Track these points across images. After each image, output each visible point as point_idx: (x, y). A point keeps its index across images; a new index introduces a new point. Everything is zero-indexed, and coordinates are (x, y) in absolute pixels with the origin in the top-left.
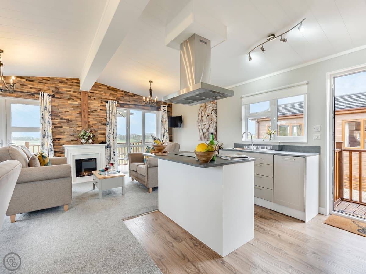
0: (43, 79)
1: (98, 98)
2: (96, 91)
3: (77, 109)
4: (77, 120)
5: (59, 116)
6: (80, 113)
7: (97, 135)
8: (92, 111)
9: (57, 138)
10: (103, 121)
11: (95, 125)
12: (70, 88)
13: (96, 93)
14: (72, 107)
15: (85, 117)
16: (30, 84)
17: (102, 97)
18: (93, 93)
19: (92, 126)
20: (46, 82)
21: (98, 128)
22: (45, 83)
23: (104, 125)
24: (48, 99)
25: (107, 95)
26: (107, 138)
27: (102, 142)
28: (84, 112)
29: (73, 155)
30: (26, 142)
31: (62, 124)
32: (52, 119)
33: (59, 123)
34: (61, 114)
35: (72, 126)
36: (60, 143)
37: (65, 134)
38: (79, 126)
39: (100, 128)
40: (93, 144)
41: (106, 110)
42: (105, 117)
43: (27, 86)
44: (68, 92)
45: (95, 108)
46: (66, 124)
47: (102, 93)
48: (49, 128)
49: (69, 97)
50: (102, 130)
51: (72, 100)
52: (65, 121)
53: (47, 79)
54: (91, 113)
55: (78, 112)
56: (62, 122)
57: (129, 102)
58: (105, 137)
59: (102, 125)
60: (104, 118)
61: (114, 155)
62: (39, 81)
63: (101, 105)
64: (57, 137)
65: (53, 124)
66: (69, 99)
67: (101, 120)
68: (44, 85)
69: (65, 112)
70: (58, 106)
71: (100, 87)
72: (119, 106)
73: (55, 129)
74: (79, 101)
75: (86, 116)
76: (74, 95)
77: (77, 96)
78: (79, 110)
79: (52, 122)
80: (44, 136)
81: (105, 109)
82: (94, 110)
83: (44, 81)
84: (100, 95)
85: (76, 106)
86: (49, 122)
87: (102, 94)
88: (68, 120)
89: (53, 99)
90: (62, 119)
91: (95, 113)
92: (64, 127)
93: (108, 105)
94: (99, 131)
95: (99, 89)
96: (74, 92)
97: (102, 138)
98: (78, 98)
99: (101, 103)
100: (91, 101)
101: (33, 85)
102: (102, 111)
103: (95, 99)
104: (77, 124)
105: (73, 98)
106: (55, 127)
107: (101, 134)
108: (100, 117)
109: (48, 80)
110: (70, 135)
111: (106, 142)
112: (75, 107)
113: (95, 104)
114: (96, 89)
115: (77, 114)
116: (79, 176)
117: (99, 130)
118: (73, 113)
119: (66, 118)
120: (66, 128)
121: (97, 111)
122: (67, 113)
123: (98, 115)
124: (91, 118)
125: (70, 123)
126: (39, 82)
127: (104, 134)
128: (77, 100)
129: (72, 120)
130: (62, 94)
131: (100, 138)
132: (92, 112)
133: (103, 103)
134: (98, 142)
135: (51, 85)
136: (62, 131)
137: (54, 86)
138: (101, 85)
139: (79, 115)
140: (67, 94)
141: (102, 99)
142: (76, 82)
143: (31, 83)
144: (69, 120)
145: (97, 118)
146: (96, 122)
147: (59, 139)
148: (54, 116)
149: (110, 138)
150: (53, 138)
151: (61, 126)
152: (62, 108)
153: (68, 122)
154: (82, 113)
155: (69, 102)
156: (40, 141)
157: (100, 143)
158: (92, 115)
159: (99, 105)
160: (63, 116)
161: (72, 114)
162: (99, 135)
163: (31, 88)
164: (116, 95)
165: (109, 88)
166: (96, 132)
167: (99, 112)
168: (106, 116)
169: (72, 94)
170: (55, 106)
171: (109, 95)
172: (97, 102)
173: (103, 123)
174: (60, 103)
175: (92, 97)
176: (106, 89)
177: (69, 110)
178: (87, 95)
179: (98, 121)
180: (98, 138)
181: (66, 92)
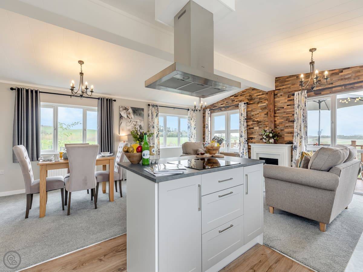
0: (243, 92)
3: (265, 110)
4: (265, 121)
5: (252, 118)
6: (267, 114)
8: (278, 109)
10: (291, 118)
11: (281, 123)
12: (260, 92)
13: (283, 89)
14: (261, 109)
15: (271, 116)
17: (290, 90)
18: (279, 89)
20: (245, 93)
21: (285, 127)
23: (292, 123)
24: (243, 106)
25: (295, 86)
26: (294, 138)
28: (270, 111)
29: (257, 153)
31: (254, 125)
32: (247, 122)
33: (252, 124)
34: (253, 117)
35: (261, 126)
36: (252, 142)
37: (256, 133)
39: (287, 126)
40: (276, 144)
41: (294, 105)
42: (293, 113)
43: (234, 101)
44: (259, 97)
45: (281, 105)
46: (256, 125)
47: (289, 86)
48: (244, 129)
49: (258, 101)
50: (290, 128)
51: (261, 103)
52: (256, 122)
54: (278, 111)
55: (266, 113)
56: (254, 124)
58: (293, 136)
59: (289, 123)
60: (292, 115)
63: (288, 100)
64: (250, 137)
65: (247, 126)
66: (258, 103)
67: (289, 116)
68: (243, 96)
69: (256, 115)
74: (267, 102)
76: (263, 98)
77: (265, 98)
78: (267, 111)
79: (247, 124)
80: (241, 136)
82: (280, 108)
84: (287, 89)
85: (264, 107)
86: (243, 124)
87: (289, 88)
88: (257, 121)
89: (248, 106)
90: (253, 121)
91: (282, 110)
92: (255, 128)
93: (296, 97)
94: (286, 130)
95: (286, 83)
96: (262, 94)
97: (290, 138)
98: (265, 100)
99: (288, 97)
100: (278, 99)
101: (238, 99)
102: (289, 107)
103: (281, 95)
104: (265, 124)
105: (261, 100)
106: (249, 128)
107: (288, 133)
108: (287, 114)
110: (260, 135)
113: (281, 101)
114: (283, 84)
115: (265, 114)
120: (256, 128)
121: (283, 108)
122: (257, 115)
123: (284, 112)
124: (277, 117)
125: (260, 124)
126: (241, 95)
127: (292, 133)
129: (261, 121)
131: (287, 138)
133: (290, 97)
135: (247, 95)
136: (253, 131)
137: (249, 95)
138: (288, 78)
140: (257, 98)
141: (289, 92)
143: (237, 97)
144: (259, 121)
145: (283, 116)
146: (283, 120)
147: (252, 138)
148: (249, 119)
150: (247, 137)
152: (254, 112)
153: (258, 124)
154: (269, 113)
155: (259, 105)
157: (286, 144)
158: (278, 113)
159: (286, 101)
160: (255, 118)
161: (261, 115)
162: (285, 135)
166: (283, 131)
167: (286, 109)
169: (261, 97)
170: (249, 111)
171: (299, 85)
172: (284, 98)
173: (290, 120)
174: (252, 108)
175: (278, 94)
176: (295, 79)
177: (258, 113)
178: (273, 93)
179: (286, 119)
180: (285, 138)
181: (257, 97)
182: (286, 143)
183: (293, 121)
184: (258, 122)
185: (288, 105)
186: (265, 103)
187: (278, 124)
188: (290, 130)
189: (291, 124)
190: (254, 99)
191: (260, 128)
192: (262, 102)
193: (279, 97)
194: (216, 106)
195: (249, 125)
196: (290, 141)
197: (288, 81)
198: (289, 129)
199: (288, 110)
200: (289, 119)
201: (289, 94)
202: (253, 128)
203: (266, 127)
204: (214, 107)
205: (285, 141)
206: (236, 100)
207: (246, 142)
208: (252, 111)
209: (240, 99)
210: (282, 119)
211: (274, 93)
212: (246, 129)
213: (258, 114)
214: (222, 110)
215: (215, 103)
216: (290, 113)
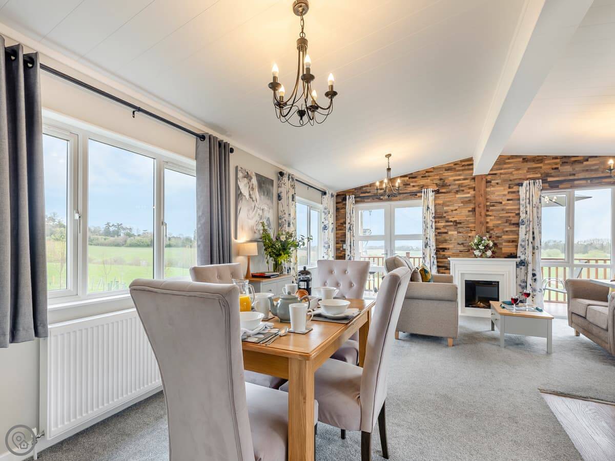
0: (427, 172)
1: (505, 181)
2: (501, 169)
3: (469, 204)
4: (468, 221)
5: (445, 217)
6: (474, 210)
7: (501, 244)
8: (492, 204)
9: (441, 249)
10: (513, 219)
11: (497, 226)
12: (460, 175)
13: (501, 174)
14: (462, 202)
15: (481, 215)
16: (412, 182)
17: (512, 178)
18: (495, 174)
19: (493, 229)
20: (430, 174)
21: (503, 232)
22: (429, 176)
23: (515, 226)
24: (431, 195)
25: (520, 172)
26: (520, 249)
27: (509, 254)
28: (479, 207)
29: (461, 274)
30: (407, 253)
31: (447, 228)
32: (436, 222)
33: (444, 227)
34: (447, 214)
35: (461, 230)
36: (444, 255)
37: (452, 242)
38: (471, 230)
39: (507, 231)
40: (493, 257)
41: (519, 199)
42: (517, 212)
43: (409, 184)
44: (457, 182)
45: (497, 198)
46: (453, 228)
47: (510, 170)
48: (431, 234)
49: (457, 189)
50: (511, 234)
51: (461, 192)
52: (452, 224)
53: (430, 170)
54: (491, 208)
55: (471, 209)
56: (448, 226)
57: (574, 175)
58: (517, 246)
59: (511, 226)
60: (514, 214)
61: (535, 280)
62: (422, 175)
63: (509, 192)
64: (441, 247)
65: (436, 229)
66: (457, 192)
67: (510, 217)
68: (428, 179)
69: (452, 211)
70: (444, 204)
72: (548, 188)
73: (439, 236)
74: (472, 192)
75: (483, 214)
76: (464, 185)
77: (469, 185)
78: (472, 206)
79: (435, 226)
80: (426, 245)
81: (517, 197)
82: (496, 202)
83: (427, 174)
84: (507, 175)
85: (467, 199)
86: (432, 226)
87: (511, 173)
88: (455, 221)
89: (437, 195)
90: (447, 221)
91: (499, 207)
92: (450, 233)
93: (522, 190)
94: (505, 237)
95: (505, 166)
96: (464, 179)
97: (512, 249)
98: (470, 188)
99: (509, 188)
100: (492, 189)
101: (415, 182)
102: (511, 202)
103: (497, 183)
104: (468, 227)
105: (463, 189)
106: (439, 233)
107: (509, 242)
108: (507, 213)
109: (431, 172)
110: (459, 244)
111: (518, 256)
112: (466, 202)
113: (498, 192)
114: (501, 166)
115: (469, 211)
116: (471, 306)
117: (504, 235)
118: (463, 211)
119: (453, 219)
120: (453, 233)
121: (501, 203)
122: (454, 212)
123: (503, 210)
124: (490, 216)
125: (459, 226)
126: (422, 177)
127: (515, 241)
128: (469, 191)
129: (461, 221)
130: (448, 186)
131: (507, 249)
132: (493, 206)
133: (512, 188)
134: (502, 256)
135: (436, 177)
136: (447, 238)
137: (438, 177)
138: (509, 159)
139: (471, 213)
140: (455, 185)
141: (511, 180)
142: (468, 164)
143: (414, 180)
144: (458, 221)
145: (501, 215)
146: (499, 222)
147: (444, 249)
148: (439, 218)
149: (525, 249)
150: (436, 248)
151: (446, 231)
152: (448, 206)
153: (455, 225)
154: (477, 209)
155: (458, 196)
156: (421, 252)
157: (505, 258)
158: (492, 211)
159: (506, 193)
160: (449, 217)
161: (461, 213)
162: (504, 244)
163: (414, 186)
164: (541, 167)
165: (525, 159)
166: (500, 239)
167: (505, 205)
168: (519, 209)
169: (462, 183)
170: (439, 204)
171: (525, 171)
172: (502, 188)
173: (513, 222)
174: (446, 200)
175: (493, 181)
176: (519, 161)
177: (457, 208)
178: (484, 179)
179: (504, 220)
180: (503, 249)
181: (453, 183)
182: (506, 256)
183: (517, 225)
184: (456, 223)
185: (508, 200)
186: (469, 193)
188: (512, 237)
189: (514, 228)
190: (450, 185)
191: (459, 232)
192: (463, 191)
193: (493, 186)
194: (368, 191)
195: (438, 227)
196: (511, 254)
197: (509, 163)
198: (509, 235)
199: (508, 208)
200: (511, 220)
201: (510, 183)
202: (446, 233)
204: (362, 193)
205: (504, 254)
210: (498, 220)
211: (487, 179)
213: (456, 210)
216: (512, 211)
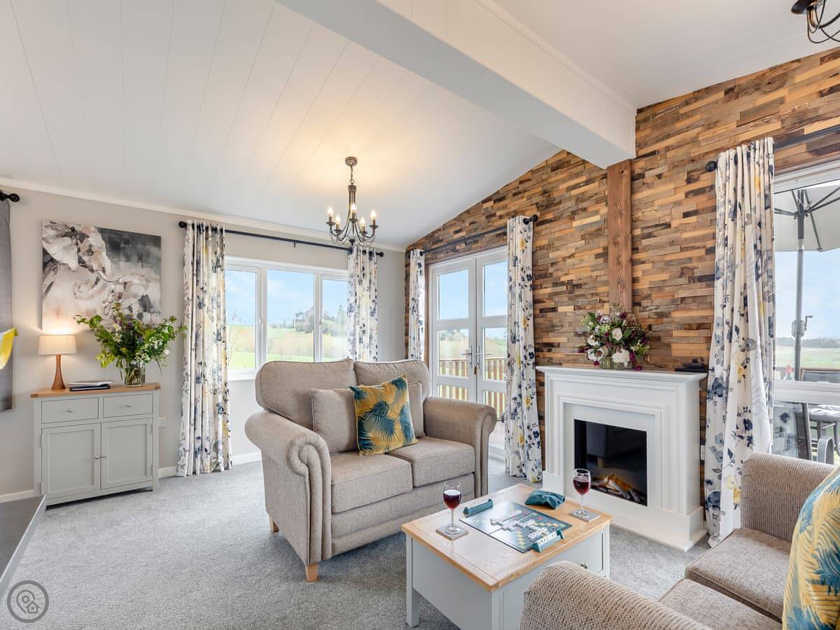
0: (521, 182)
1: (675, 166)
2: (669, 136)
3: (596, 240)
5: (551, 274)
6: (604, 255)
7: (669, 333)
8: (646, 231)
9: (546, 345)
10: (700, 265)
11: (659, 287)
13: (668, 149)
14: (583, 238)
15: (619, 263)
16: (499, 209)
17: (695, 152)
18: (653, 153)
19: (648, 297)
20: (526, 185)
21: (674, 301)
22: (525, 191)
23: (704, 284)
25: (720, 130)
27: (690, 362)
28: (616, 244)
29: (565, 403)
31: (556, 299)
32: (534, 288)
33: (551, 296)
34: (555, 267)
35: (581, 301)
37: (564, 329)
38: (601, 301)
39: (683, 299)
40: (637, 369)
41: (714, 209)
42: (709, 244)
45: (659, 214)
46: (565, 298)
48: (520, 314)
49: (574, 209)
50: (693, 306)
51: (583, 214)
52: (564, 288)
53: (526, 178)
54: (645, 242)
55: (601, 251)
56: (557, 294)
58: (709, 339)
59: (693, 285)
60: (702, 252)
62: (514, 191)
63: (687, 195)
64: (545, 340)
66: (573, 215)
67: (690, 259)
68: (523, 197)
69: (564, 259)
71: (682, 111)
73: (542, 317)
74: (604, 210)
76: (589, 194)
77: (596, 194)
78: (603, 242)
80: (514, 339)
81: (710, 204)
82: (657, 226)
83: (521, 187)
84: (685, 149)
85: (593, 229)
86: (520, 296)
87: (694, 141)
88: (570, 282)
90: (555, 284)
91: (663, 237)
92: (561, 309)
93: (723, 180)
94: (678, 315)
95: (679, 125)
97: (692, 347)
98: (598, 202)
99: (689, 181)
100: (646, 193)
101: (505, 207)
102: (693, 219)
103: (659, 176)
104: (597, 294)
105: (584, 205)
106: (542, 311)
107: (689, 327)
108: (682, 250)
109: (529, 180)
110: (577, 334)
112: (592, 235)
113: (660, 199)
114: (666, 130)
115: (598, 256)
117: (677, 310)
118: (586, 258)
119: (565, 279)
120: (566, 309)
121: (668, 225)
122: (569, 261)
123: (672, 243)
124: (643, 263)
125: (578, 292)
126: (515, 195)
127: (704, 326)
128: (597, 207)
129: (581, 282)
130: (556, 205)
131: (683, 347)
132: (649, 236)
133: (697, 180)
135: (536, 191)
136: (556, 321)
137: (540, 189)
138: (687, 103)
139: (601, 260)
140: (570, 198)
141: (693, 161)
143: (502, 204)
144: (575, 283)
145: (668, 258)
146: (665, 276)
147: (550, 346)
150: (535, 344)
151: (552, 305)
152: (557, 249)
154: (611, 250)
155: (576, 224)
157: (678, 370)
158: (647, 248)
159: (681, 196)
160: (560, 273)
161: (582, 261)
162: (675, 333)
163: (501, 217)
166: (665, 319)
167: (677, 230)
169: (583, 193)
170: (542, 248)
171: (734, 125)
172: (672, 186)
173: (697, 273)
174: (553, 236)
175: (647, 174)
176: (716, 102)
177: (573, 251)
178: (627, 173)
179: (676, 269)
180: (674, 346)
181: (568, 195)
182: (679, 365)
183: (710, 279)
184: (573, 286)
185: (686, 215)
186: (596, 212)
187: (646, 292)
188: (696, 314)
189: (699, 290)
190: (560, 203)
191: (577, 308)
192: (585, 209)
193: (649, 186)
194: (441, 238)
195: (540, 297)
196: (695, 361)
197: (687, 115)
198: (690, 309)
199: (686, 235)
200: (694, 268)
201: (690, 167)
202: (554, 310)
203: (599, 305)
204: (434, 244)
205: (675, 360)
206: (498, 213)
207: (531, 358)
208: (550, 246)
209: (513, 209)
210: (663, 270)
211: (632, 172)
212: (531, 312)
213: (572, 256)
214: (458, 251)
215: (439, 230)
216: (698, 244)
